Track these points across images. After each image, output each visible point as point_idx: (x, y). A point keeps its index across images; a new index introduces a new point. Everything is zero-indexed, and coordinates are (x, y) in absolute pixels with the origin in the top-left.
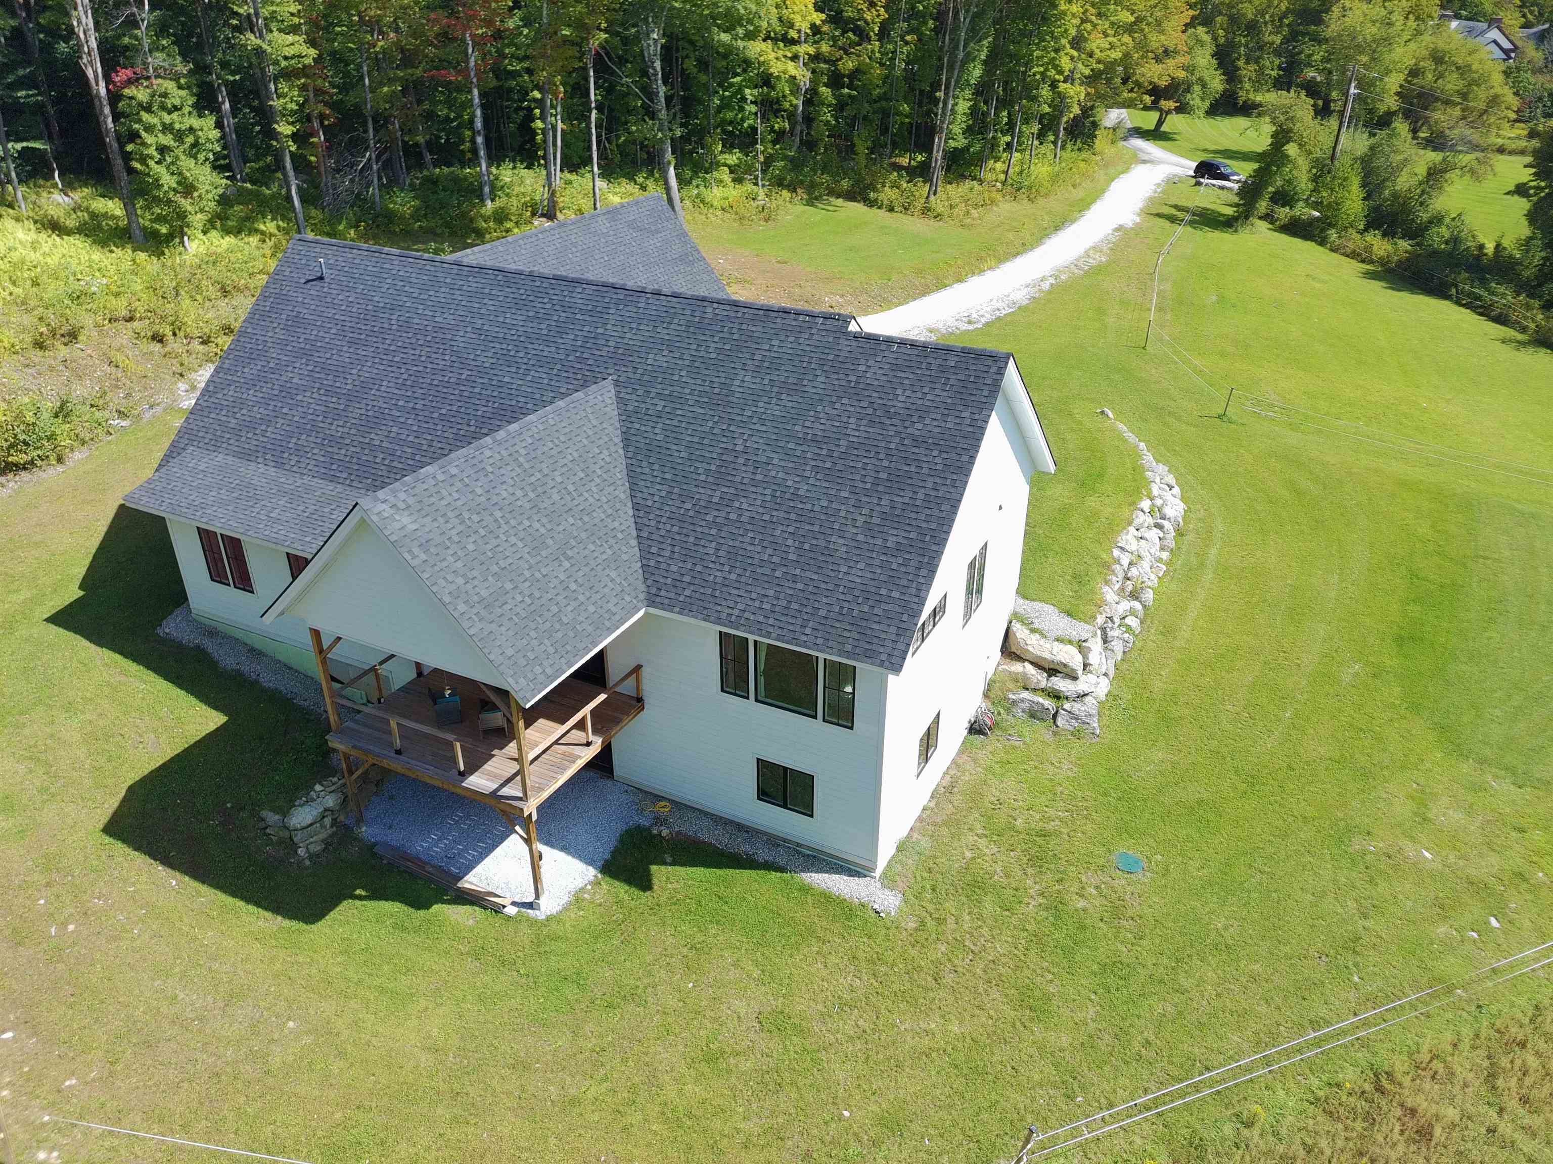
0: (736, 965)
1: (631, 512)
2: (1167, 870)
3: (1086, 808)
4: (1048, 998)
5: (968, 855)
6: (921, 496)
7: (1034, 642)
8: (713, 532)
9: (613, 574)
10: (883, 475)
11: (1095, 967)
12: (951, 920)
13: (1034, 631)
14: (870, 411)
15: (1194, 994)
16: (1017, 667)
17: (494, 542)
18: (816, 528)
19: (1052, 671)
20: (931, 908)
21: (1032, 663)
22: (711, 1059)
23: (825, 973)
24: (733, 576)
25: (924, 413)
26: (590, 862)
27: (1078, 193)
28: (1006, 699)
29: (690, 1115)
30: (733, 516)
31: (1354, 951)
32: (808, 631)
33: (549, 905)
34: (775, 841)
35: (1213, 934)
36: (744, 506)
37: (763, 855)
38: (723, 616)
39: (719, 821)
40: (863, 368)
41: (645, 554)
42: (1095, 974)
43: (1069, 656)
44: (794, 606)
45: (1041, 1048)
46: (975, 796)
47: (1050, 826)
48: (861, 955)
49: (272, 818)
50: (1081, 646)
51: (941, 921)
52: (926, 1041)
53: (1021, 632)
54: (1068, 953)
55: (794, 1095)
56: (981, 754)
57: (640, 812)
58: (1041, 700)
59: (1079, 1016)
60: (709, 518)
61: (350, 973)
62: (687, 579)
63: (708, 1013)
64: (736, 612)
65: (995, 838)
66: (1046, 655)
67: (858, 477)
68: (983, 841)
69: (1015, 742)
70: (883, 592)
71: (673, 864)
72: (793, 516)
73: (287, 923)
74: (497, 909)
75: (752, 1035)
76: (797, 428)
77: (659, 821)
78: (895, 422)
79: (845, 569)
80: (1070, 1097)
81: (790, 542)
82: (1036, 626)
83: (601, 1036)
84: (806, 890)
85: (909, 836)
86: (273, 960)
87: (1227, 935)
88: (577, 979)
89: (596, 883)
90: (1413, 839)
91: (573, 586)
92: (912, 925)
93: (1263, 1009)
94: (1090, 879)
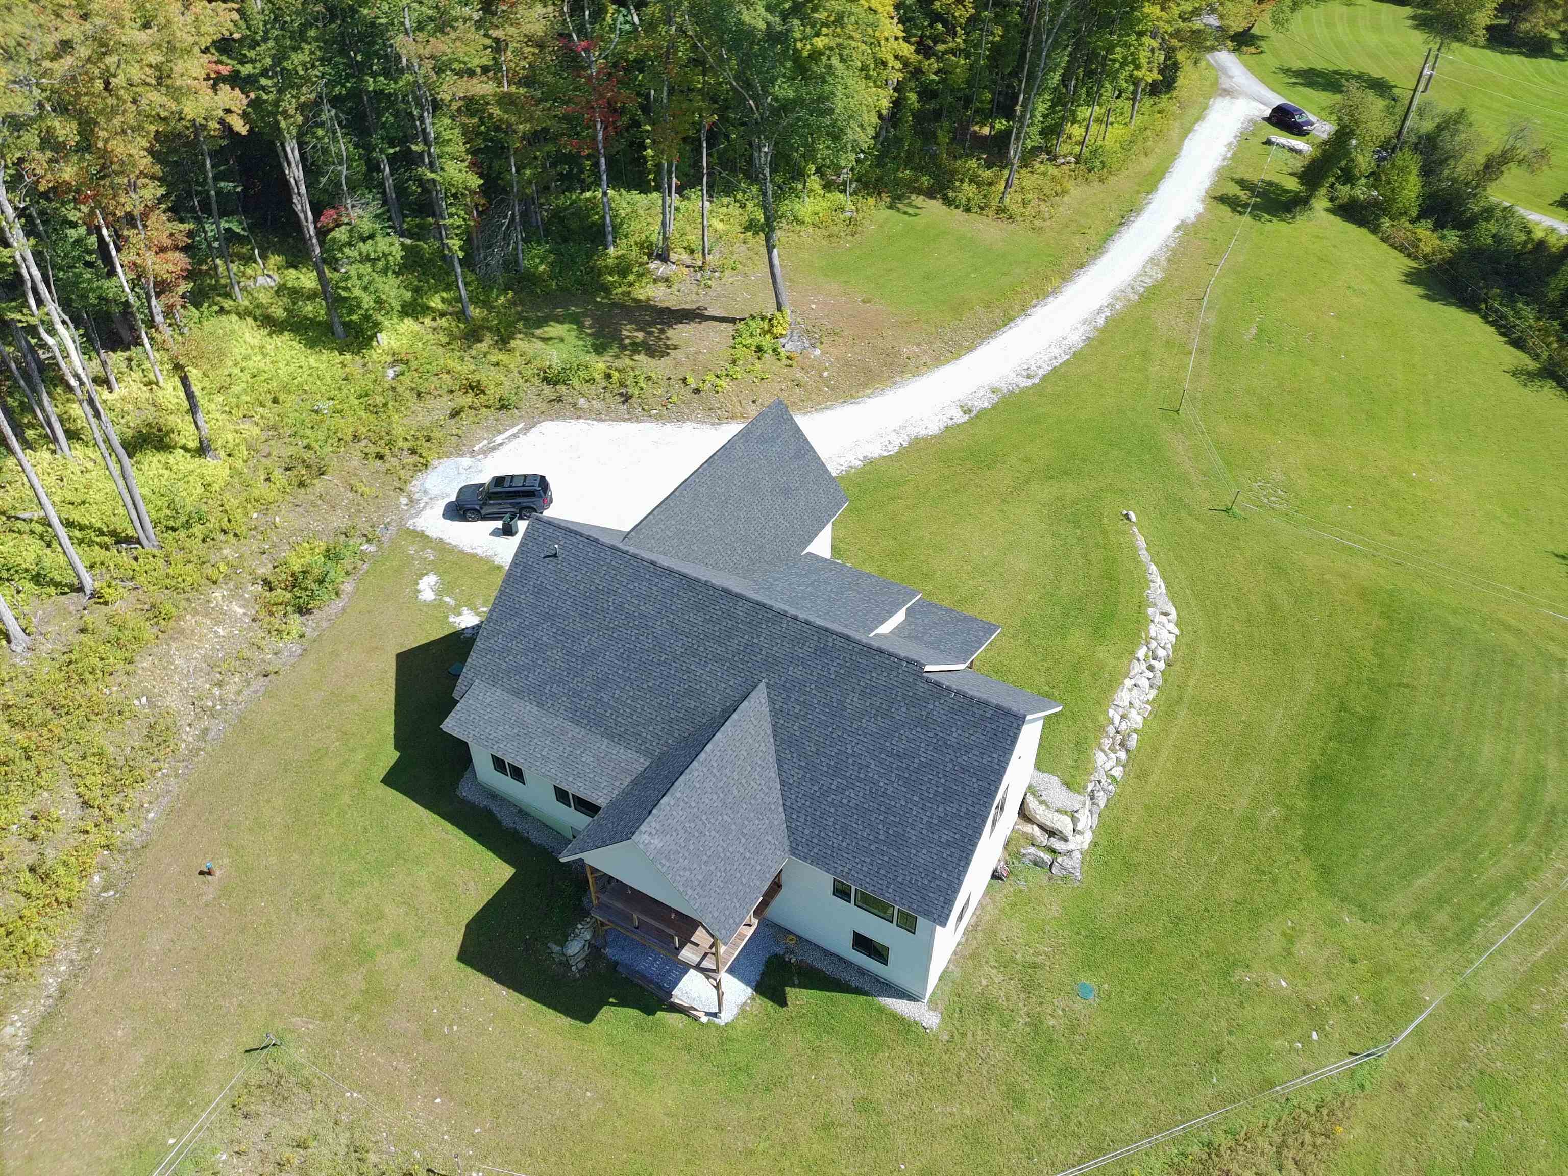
0: (840, 1063)
1: (779, 787)
2: (1110, 997)
3: (1064, 945)
4: (1024, 1092)
5: (984, 982)
6: (963, 810)
7: (1041, 812)
8: (832, 810)
9: (770, 838)
10: (941, 790)
11: (1054, 1071)
12: (970, 1034)
13: (1042, 802)
14: (934, 741)
15: (1113, 1090)
16: (1029, 829)
17: (703, 839)
18: (897, 820)
19: (1051, 833)
20: (958, 1025)
21: (1038, 826)
22: (826, 1127)
23: (892, 1071)
24: (844, 844)
25: (969, 749)
26: (748, 983)
27: (1148, 164)
28: (1019, 852)
29: (816, 1164)
30: (845, 801)
31: (1218, 1061)
32: (890, 891)
33: (726, 1017)
34: (862, 972)
35: (1131, 1048)
36: (852, 795)
37: (854, 983)
38: (838, 871)
39: (828, 953)
40: (931, 707)
41: (788, 819)
42: (1053, 1075)
43: (1063, 824)
44: (882, 872)
45: (1017, 1127)
46: (991, 933)
47: (1039, 960)
48: (914, 1059)
49: (556, 948)
50: (1073, 816)
51: (963, 1035)
52: (950, 1121)
53: (1032, 803)
54: (1040, 1059)
55: (874, 1154)
56: (999, 896)
57: (777, 943)
58: (1042, 855)
59: (1041, 1105)
60: (829, 799)
61: (616, 1059)
62: (815, 841)
63: (825, 1098)
64: (846, 870)
65: (1002, 969)
66: (1048, 823)
67: (925, 788)
68: (994, 971)
69: (1022, 885)
70: (937, 872)
71: (800, 986)
72: (883, 809)
73: (573, 1022)
74: (696, 1019)
75: (851, 1115)
76: (888, 744)
77: (788, 950)
78: (950, 751)
79: (914, 852)
80: (1030, 1158)
81: (880, 827)
82: (1043, 798)
83: (763, 1110)
84: (881, 1010)
85: (947, 967)
86: (570, 1047)
87: (1139, 1048)
88: (747, 1070)
89: (753, 999)
90: (1276, 970)
91: (748, 855)
92: (946, 1037)
93: (1152, 1101)
94: (1060, 1002)
